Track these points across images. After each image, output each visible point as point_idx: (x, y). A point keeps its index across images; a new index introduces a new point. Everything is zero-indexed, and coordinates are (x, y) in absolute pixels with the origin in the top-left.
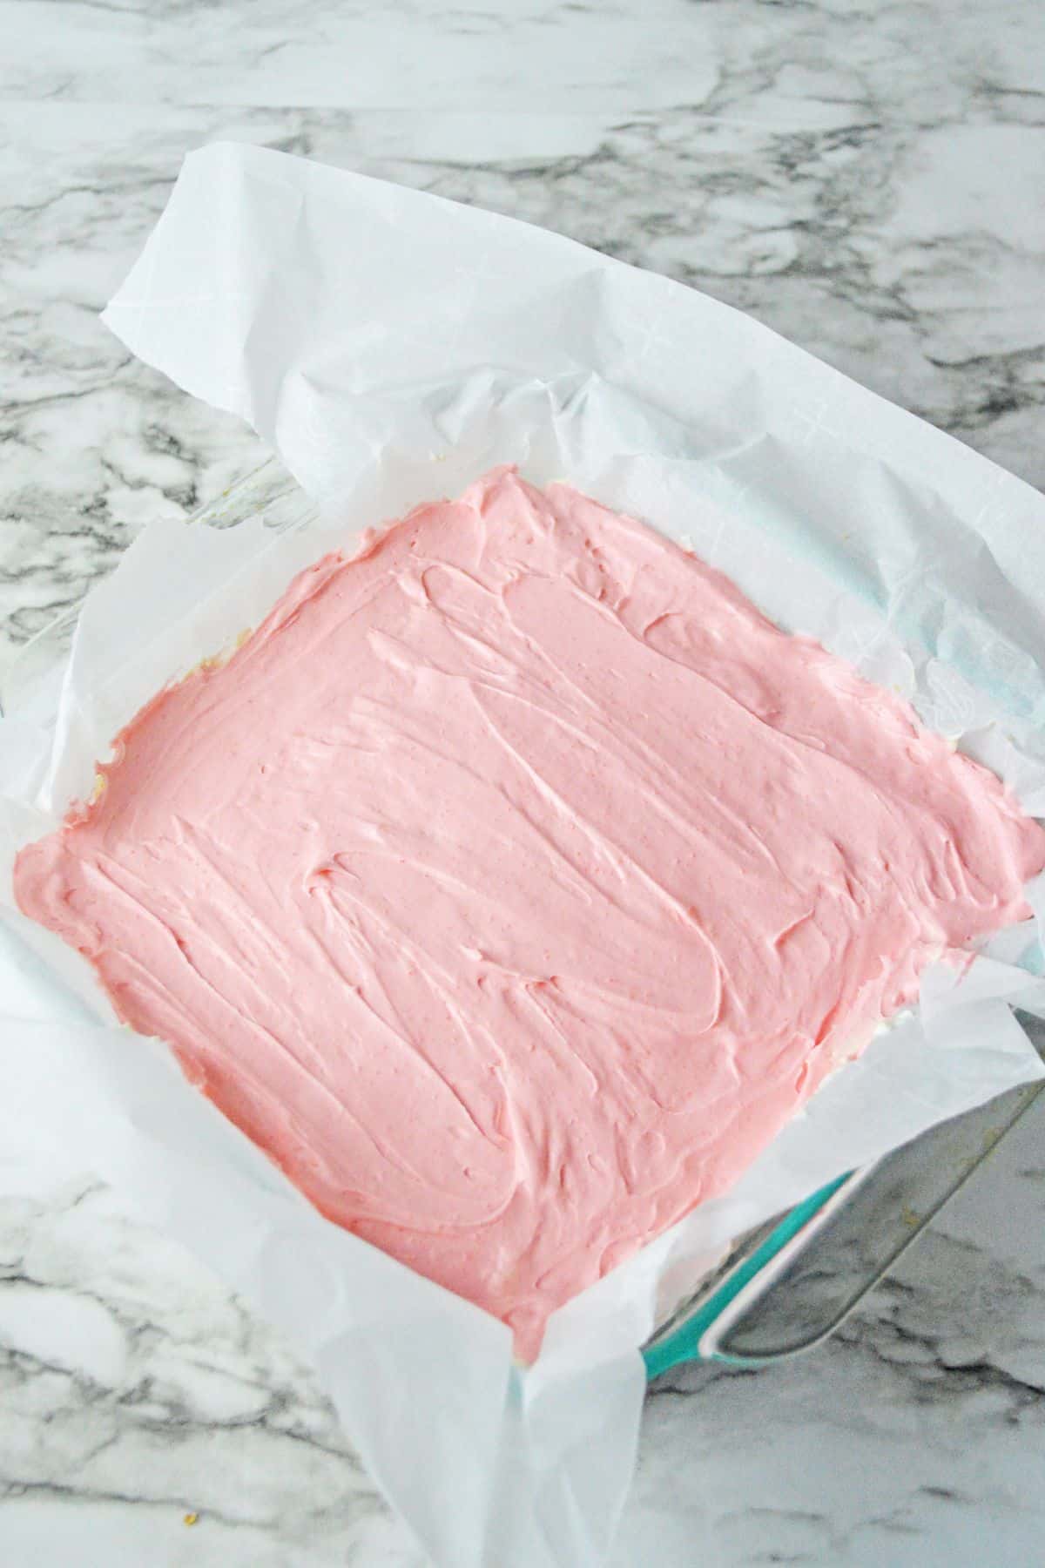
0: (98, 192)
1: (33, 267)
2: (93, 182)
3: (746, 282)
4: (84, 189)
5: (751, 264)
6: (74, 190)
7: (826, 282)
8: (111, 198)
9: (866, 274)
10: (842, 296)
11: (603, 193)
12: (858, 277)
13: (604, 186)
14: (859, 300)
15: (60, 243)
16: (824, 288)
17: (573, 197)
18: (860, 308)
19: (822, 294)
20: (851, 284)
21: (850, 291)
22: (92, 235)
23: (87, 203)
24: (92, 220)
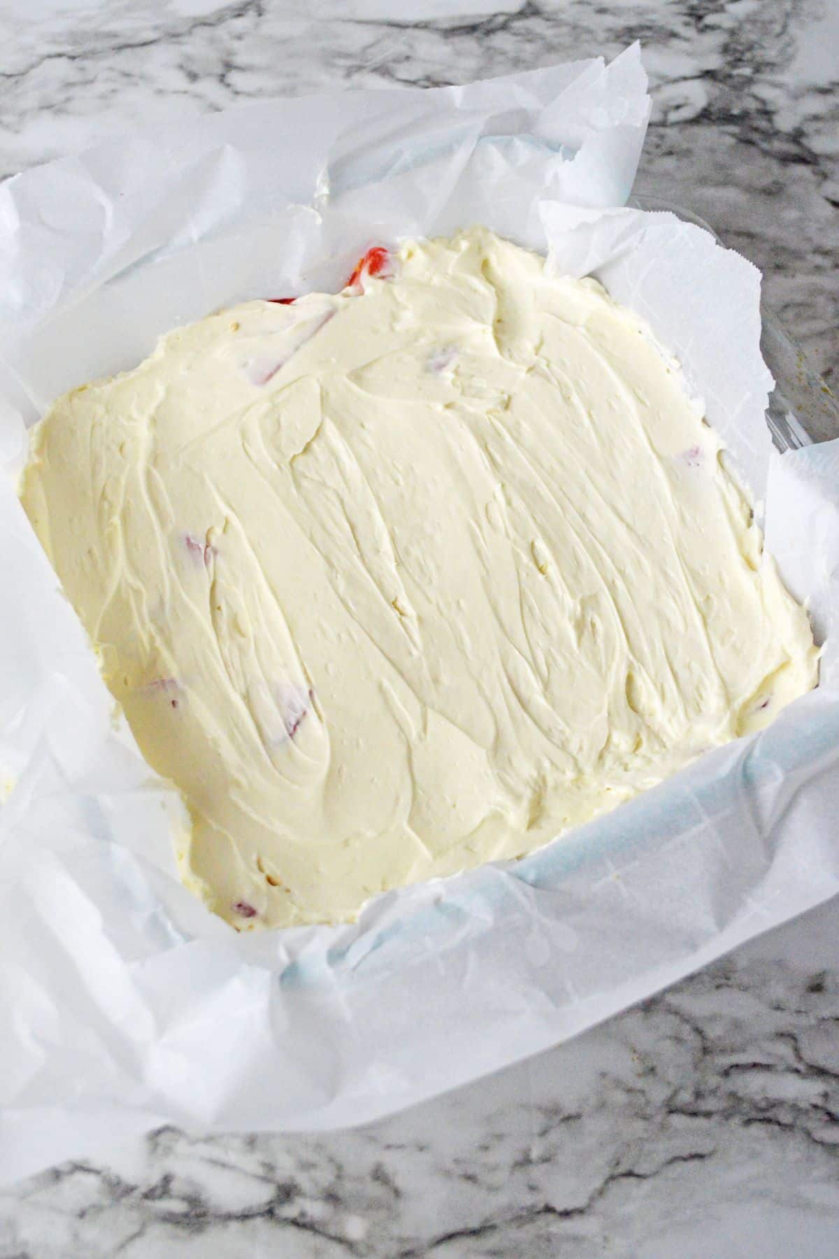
0: (73, 58)
1: (17, 132)
2: (67, 49)
3: (661, 130)
4: (60, 55)
5: (666, 113)
6: (50, 57)
7: (734, 129)
8: (87, 63)
9: (770, 121)
10: (750, 142)
11: (529, 47)
12: (763, 124)
13: (530, 41)
14: (765, 145)
15: (42, 108)
16: (733, 135)
17: (503, 53)
18: (766, 153)
19: (731, 141)
20: (756, 130)
21: (755, 137)
22: (68, 100)
23: (62, 68)
24: (69, 85)
